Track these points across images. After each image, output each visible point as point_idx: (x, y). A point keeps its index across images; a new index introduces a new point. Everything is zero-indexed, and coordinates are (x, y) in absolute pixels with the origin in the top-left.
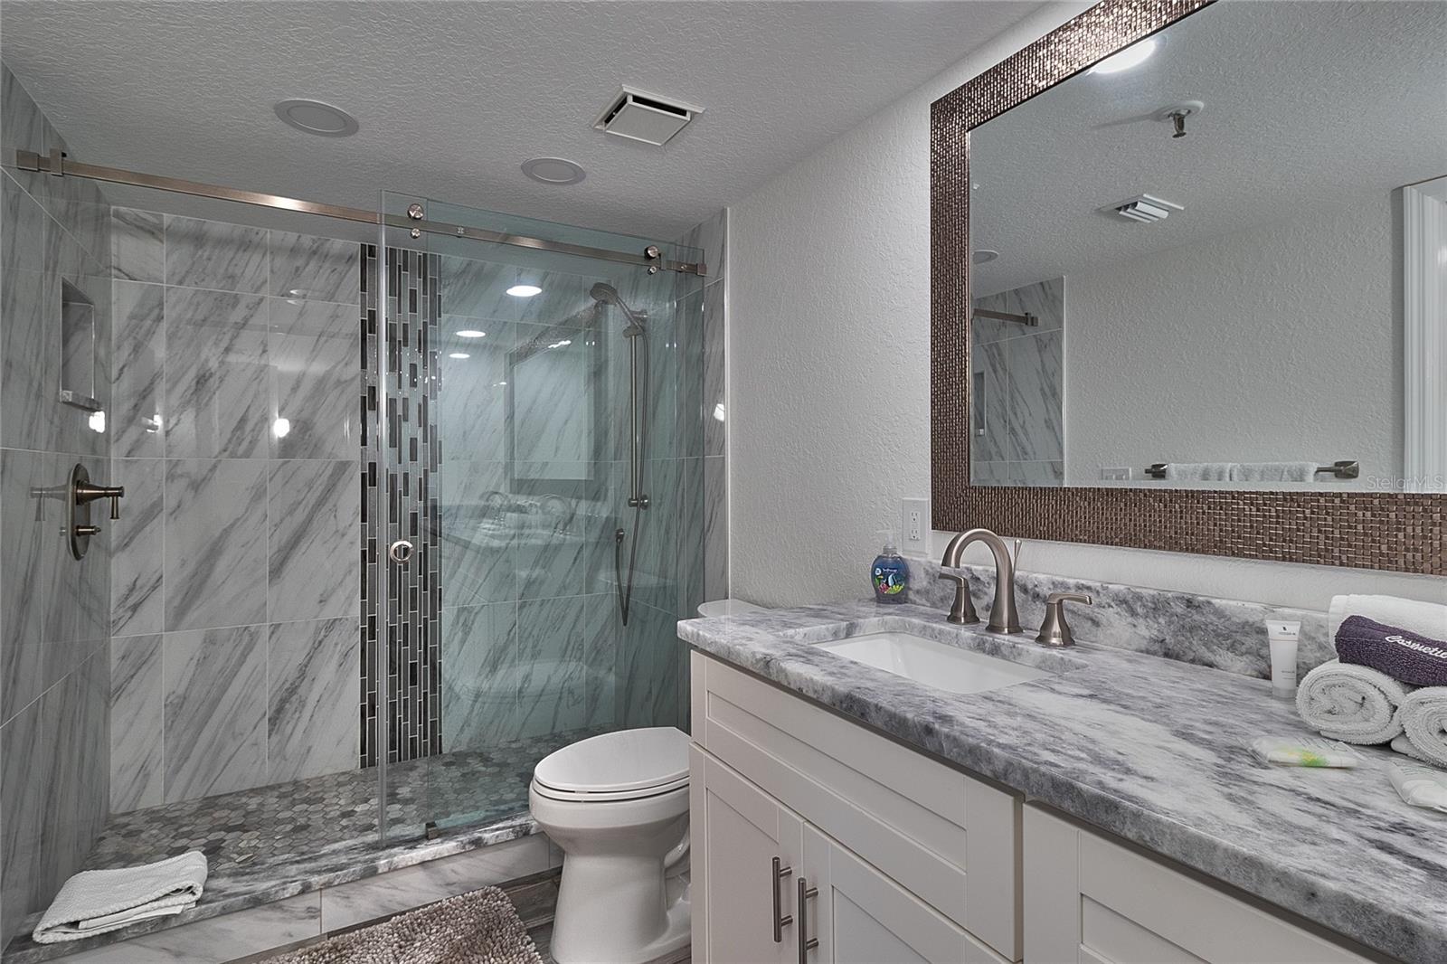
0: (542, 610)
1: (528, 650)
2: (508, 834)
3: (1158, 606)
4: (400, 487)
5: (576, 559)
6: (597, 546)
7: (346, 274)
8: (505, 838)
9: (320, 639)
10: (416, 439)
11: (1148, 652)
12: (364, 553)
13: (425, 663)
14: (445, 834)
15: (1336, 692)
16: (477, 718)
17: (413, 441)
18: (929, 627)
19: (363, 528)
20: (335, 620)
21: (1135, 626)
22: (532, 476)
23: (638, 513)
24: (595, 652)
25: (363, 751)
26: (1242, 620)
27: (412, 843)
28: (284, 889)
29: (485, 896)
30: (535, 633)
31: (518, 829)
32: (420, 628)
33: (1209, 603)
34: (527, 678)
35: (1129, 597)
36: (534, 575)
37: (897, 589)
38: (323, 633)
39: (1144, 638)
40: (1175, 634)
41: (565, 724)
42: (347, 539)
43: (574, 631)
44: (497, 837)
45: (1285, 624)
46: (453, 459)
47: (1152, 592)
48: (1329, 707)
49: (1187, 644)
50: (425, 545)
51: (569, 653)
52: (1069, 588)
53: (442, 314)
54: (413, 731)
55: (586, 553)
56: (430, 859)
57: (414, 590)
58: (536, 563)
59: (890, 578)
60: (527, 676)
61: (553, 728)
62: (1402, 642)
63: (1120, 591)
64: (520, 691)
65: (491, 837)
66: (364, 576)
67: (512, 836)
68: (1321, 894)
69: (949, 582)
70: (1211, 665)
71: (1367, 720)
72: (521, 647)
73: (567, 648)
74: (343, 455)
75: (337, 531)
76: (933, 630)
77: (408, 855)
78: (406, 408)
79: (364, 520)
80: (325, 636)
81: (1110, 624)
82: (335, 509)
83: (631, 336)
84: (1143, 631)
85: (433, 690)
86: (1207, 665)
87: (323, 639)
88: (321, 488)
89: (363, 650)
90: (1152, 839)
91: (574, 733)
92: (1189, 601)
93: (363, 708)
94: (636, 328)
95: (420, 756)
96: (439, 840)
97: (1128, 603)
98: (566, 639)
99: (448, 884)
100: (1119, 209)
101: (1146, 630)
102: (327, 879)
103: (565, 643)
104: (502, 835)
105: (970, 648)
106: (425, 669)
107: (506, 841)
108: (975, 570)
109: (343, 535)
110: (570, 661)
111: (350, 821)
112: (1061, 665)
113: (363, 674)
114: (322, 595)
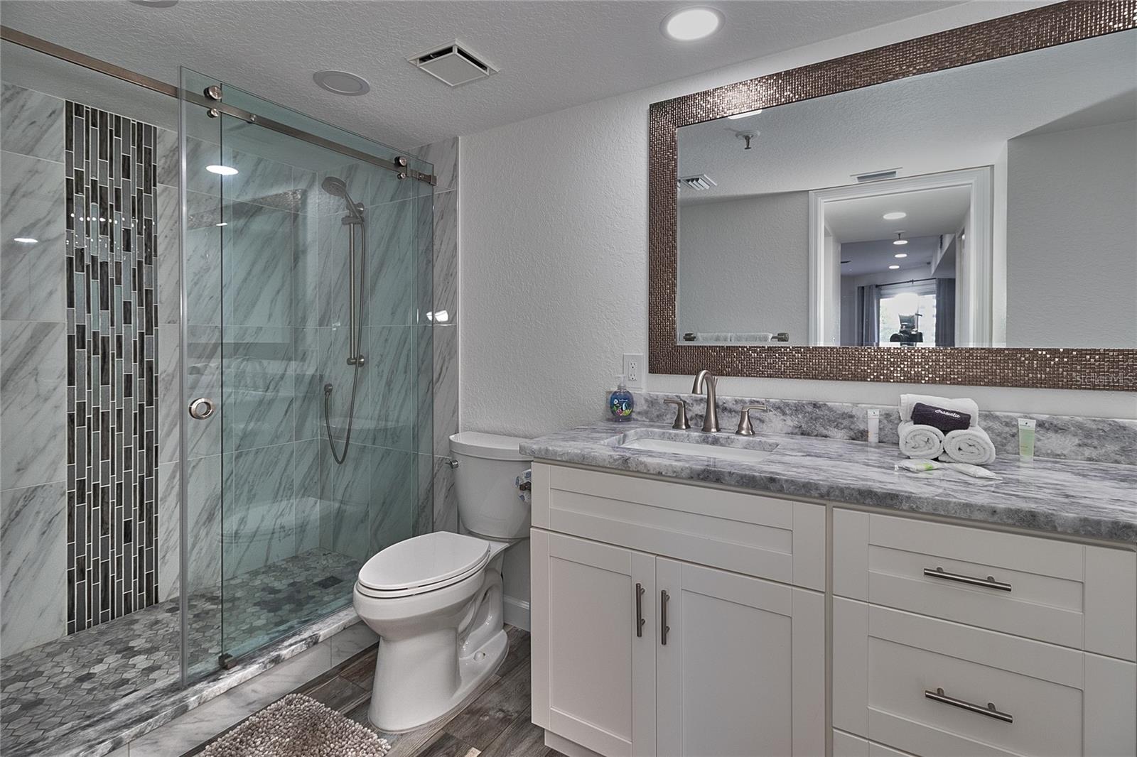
0: (256, 458)
1: (245, 494)
2: (302, 646)
3: (798, 408)
4: (112, 350)
5: (286, 412)
6: (304, 400)
7: (48, 128)
8: (299, 650)
9: (17, 509)
10: (130, 303)
11: (792, 433)
12: (71, 417)
13: (141, 519)
14: (244, 660)
15: (917, 438)
16: (195, 563)
17: (127, 305)
18: (667, 432)
19: (70, 392)
20: (36, 488)
21: (785, 420)
22: (248, 339)
23: (356, 370)
24: (303, 489)
25: (70, 617)
26: (842, 412)
27: (213, 676)
28: (93, 752)
29: (290, 703)
30: (251, 479)
31: (309, 640)
32: (135, 486)
33: (825, 405)
34: (242, 521)
35: (781, 405)
36: (250, 428)
37: (628, 412)
38: (21, 503)
39: (790, 426)
40: (807, 423)
41: (278, 556)
42: (49, 405)
43: (286, 474)
44: (293, 651)
45: (874, 410)
46: (169, 323)
47: (794, 402)
48: (913, 446)
49: (814, 427)
50: (141, 406)
51: (281, 493)
52: (746, 403)
53: (158, 184)
54: (128, 587)
55: (295, 406)
56: (236, 685)
57: (128, 451)
58: (251, 417)
59: (624, 405)
60: (244, 518)
61: (267, 560)
62: (942, 412)
63: (776, 402)
64: (236, 533)
65: (288, 653)
66: (71, 439)
67: (304, 648)
68: (998, 511)
69: (674, 405)
70: (826, 436)
71: (931, 449)
72: (238, 493)
73: (278, 490)
74: (46, 317)
75: (38, 396)
76: (670, 434)
77: (216, 687)
78: (119, 271)
79: (71, 382)
80: (25, 506)
81: (771, 421)
82: (36, 373)
83: (350, 224)
84: (789, 422)
85: (149, 544)
86: (823, 436)
87: (21, 510)
88: (17, 352)
89: (70, 515)
90: (917, 507)
91: (287, 562)
92: (814, 404)
93: (70, 574)
94: (357, 218)
95: (135, 609)
96: (238, 667)
97: (781, 408)
98: (279, 481)
99: (250, 704)
100: (688, 181)
101: (791, 422)
102: (138, 730)
103: (277, 485)
104: (296, 648)
105: (698, 442)
106: (141, 525)
107: (300, 653)
108: (683, 397)
109: (46, 400)
110: (281, 500)
111: (94, 682)
112: (760, 445)
113: (70, 538)
114: (19, 463)
